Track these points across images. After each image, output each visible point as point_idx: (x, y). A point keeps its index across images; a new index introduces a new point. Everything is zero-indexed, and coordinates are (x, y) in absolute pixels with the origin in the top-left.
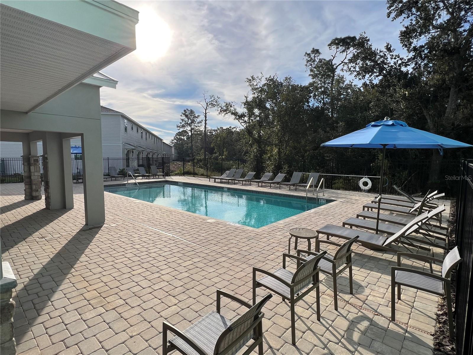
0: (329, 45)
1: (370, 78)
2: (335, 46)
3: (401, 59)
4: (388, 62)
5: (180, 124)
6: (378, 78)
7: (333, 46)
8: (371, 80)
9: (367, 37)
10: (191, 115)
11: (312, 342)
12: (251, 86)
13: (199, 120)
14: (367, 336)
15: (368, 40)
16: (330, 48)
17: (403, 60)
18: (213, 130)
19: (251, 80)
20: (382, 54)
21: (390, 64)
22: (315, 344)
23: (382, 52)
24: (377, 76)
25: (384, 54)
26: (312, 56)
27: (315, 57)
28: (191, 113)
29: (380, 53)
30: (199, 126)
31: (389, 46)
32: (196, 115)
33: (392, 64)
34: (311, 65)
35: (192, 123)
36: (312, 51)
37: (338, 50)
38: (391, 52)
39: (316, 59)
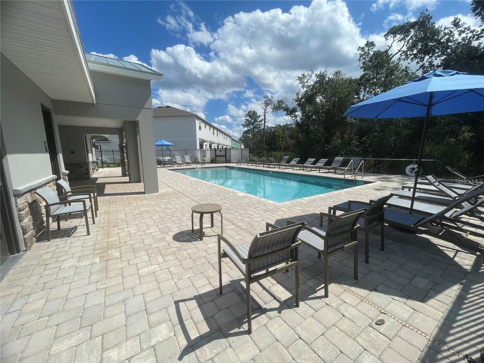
0: (385, 36)
1: (430, 60)
2: (392, 35)
3: (472, 32)
4: (454, 39)
5: (245, 124)
6: (439, 58)
7: (390, 36)
8: (431, 61)
9: (429, 15)
10: (254, 116)
11: (275, 333)
12: (301, 83)
13: (260, 119)
14: (357, 342)
15: (431, 18)
16: (386, 38)
17: (474, 33)
18: (272, 127)
19: (302, 78)
20: (446, 31)
21: (457, 41)
22: (277, 337)
23: (447, 29)
24: (439, 56)
25: (450, 31)
26: (366, 49)
27: (369, 50)
28: (254, 114)
29: (445, 30)
30: (260, 124)
31: (458, 21)
32: (258, 115)
33: (460, 40)
34: (365, 58)
35: (254, 122)
36: (366, 45)
37: (395, 39)
38: (459, 27)
39: (370, 52)
